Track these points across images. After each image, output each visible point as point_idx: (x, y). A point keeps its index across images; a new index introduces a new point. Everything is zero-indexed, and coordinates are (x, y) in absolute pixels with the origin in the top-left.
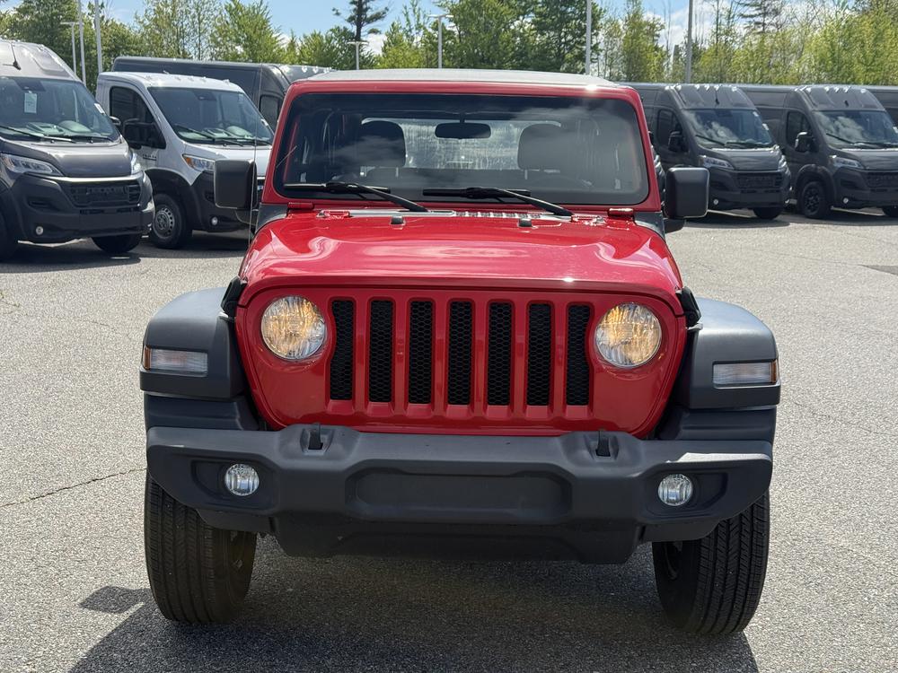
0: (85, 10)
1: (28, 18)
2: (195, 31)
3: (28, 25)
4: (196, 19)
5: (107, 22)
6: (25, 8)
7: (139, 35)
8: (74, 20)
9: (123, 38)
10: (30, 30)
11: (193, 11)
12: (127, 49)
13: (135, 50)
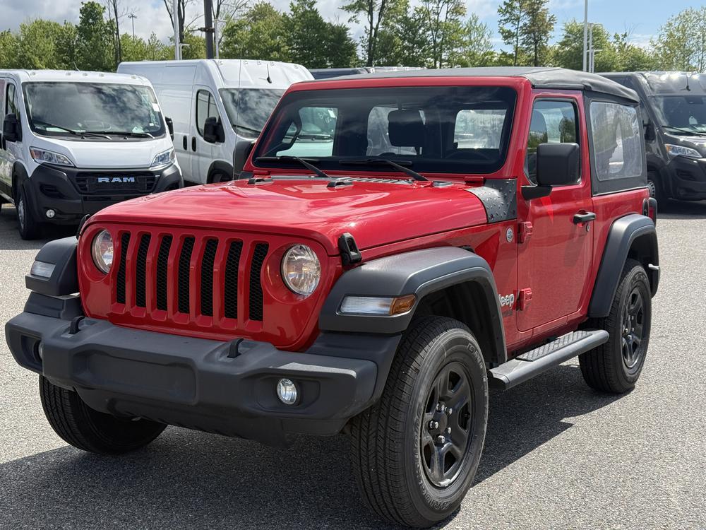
0: (612, 39)
1: (567, 49)
2: (699, 49)
3: (566, 55)
4: (701, 40)
5: (628, 47)
6: (565, 42)
7: (653, 56)
8: (601, 48)
9: (639, 59)
10: (567, 58)
11: (699, 33)
12: (641, 67)
13: (646, 67)
